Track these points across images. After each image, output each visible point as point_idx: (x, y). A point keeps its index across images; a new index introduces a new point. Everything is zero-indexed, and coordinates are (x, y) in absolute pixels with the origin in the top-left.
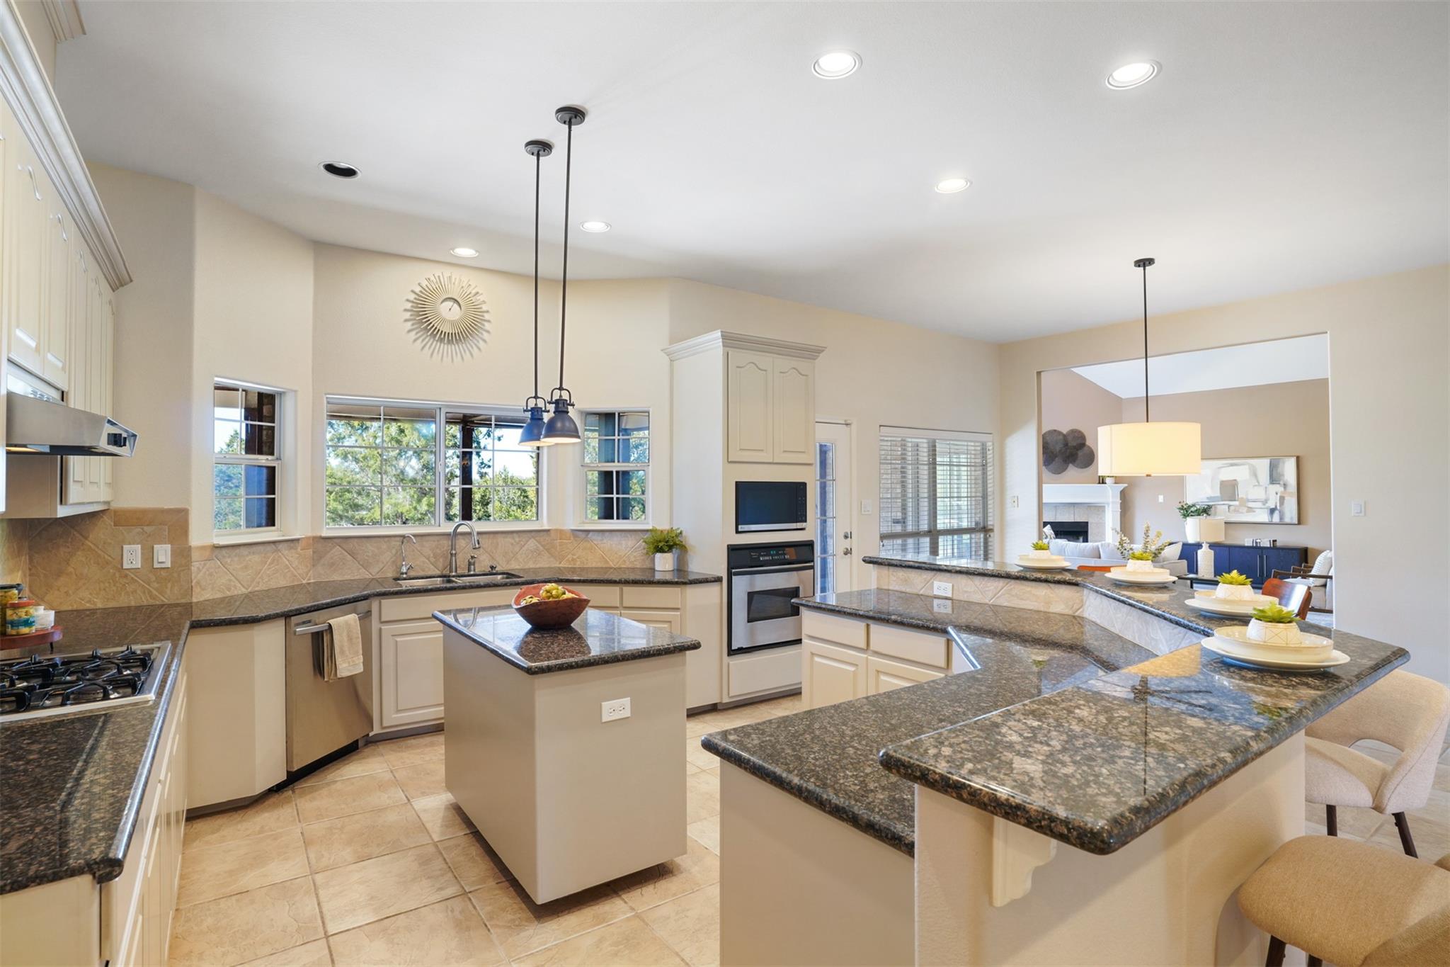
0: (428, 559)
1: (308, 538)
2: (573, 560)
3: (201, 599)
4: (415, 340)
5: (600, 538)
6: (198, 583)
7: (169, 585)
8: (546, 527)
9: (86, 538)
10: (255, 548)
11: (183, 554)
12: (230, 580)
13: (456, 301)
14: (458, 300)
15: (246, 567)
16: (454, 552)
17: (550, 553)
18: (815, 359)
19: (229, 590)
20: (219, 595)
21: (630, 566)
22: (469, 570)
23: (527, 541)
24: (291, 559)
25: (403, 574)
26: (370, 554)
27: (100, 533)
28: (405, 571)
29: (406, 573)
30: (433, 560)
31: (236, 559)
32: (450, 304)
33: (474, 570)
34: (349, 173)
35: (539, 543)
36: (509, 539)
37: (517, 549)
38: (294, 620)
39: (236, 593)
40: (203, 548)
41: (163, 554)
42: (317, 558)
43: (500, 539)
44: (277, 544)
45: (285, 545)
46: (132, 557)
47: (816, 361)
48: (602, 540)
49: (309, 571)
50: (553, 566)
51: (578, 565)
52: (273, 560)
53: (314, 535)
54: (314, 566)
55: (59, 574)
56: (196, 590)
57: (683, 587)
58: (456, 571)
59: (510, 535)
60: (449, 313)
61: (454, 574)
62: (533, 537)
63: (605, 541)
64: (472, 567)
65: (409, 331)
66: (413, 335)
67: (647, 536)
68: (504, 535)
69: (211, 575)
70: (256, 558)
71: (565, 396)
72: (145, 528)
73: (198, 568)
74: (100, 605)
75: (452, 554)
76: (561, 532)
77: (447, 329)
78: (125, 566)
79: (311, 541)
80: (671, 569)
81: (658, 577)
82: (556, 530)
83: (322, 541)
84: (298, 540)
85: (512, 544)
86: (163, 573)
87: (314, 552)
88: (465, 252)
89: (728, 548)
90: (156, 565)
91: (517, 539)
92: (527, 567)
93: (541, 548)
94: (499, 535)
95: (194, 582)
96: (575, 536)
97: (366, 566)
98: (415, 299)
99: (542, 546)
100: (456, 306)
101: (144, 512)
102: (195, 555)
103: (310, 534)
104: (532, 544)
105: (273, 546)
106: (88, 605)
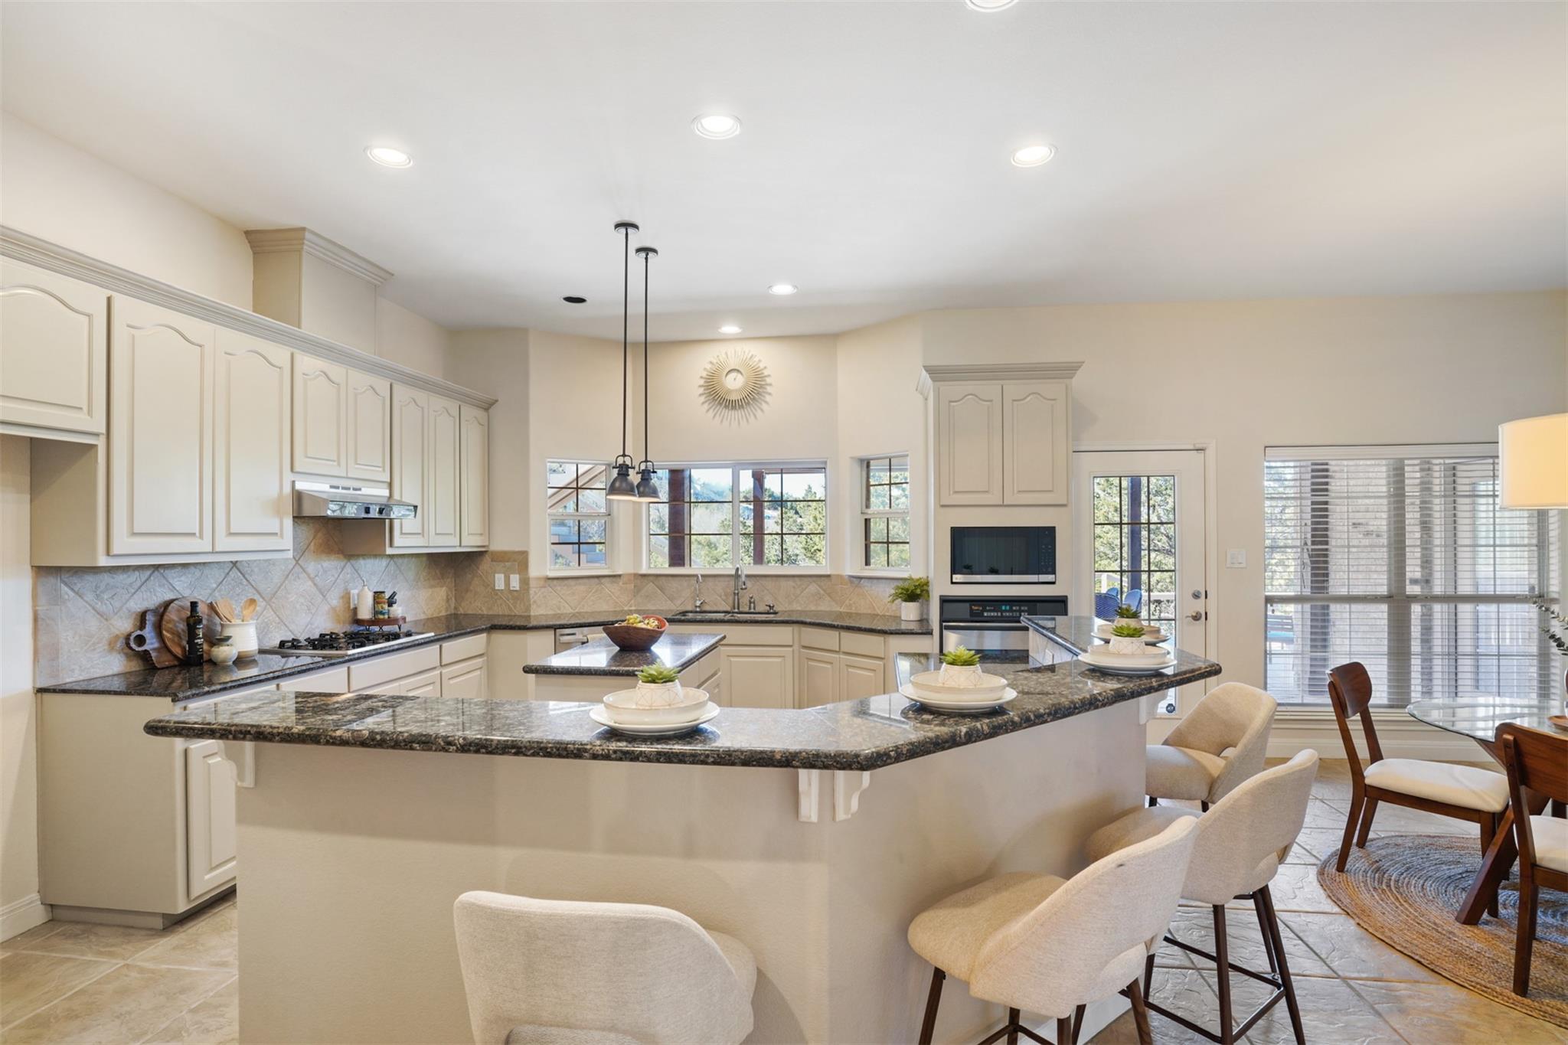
0: (720, 597)
1: (630, 574)
2: (850, 605)
3: (537, 614)
4: (708, 410)
5: (869, 585)
6: (535, 602)
7: (519, 602)
8: (829, 573)
9: (478, 568)
10: (581, 581)
11: (525, 582)
12: (560, 602)
13: (738, 371)
14: (740, 370)
15: (573, 594)
16: (736, 592)
17: (831, 597)
18: (1072, 378)
19: (559, 609)
20: (551, 612)
21: (892, 614)
22: (750, 608)
23: (808, 585)
24: (613, 590)
25: (696, 607)
26: (674, 590)
27: (485, 564)
28: (698, 605)
29: (699, 607)
30: (724, 597)
31: (565, 588)
32: (733, 375)
33: (754, 609)
34: (581, 300)
35: (819, 586)
36: (791, 583)
37: (798, 592)
38: (559, 631)
39: (565, 611)
40: (538, 579)
41: (515, 582)
42: (637, 590)
43: (783, 582)
44: (600, 579)
45: (608, 579)
46: (499, 582)
47: (1074, 379)
48: (871, 587)
49: (631, 600)
50: (834, 609)
51: (853, 610)
52: (596, 591)
53: (636, 572)
54: (634, 596)
55: (467, 591)
56: (533, 607)
57: (886, 636)
58: (738, 609)
59: (791, 579)
60: (734, 384)
61: (736, 610)
62: (814, 581)
63: (873, 588)
64: (752, 605)
65: (703, 403)
66: (706, 406)
67: (900, 584)
68: (785, 579)
69: (545, 597)
70: (582, 588)
71: (628, 461)
72: (507, 564)
73: (535, 592)
74: (485, 613)
75: (734, 593)
76: (840, 577)
77: (734, 397)
78: (497, 588)
79: (632, 579)
80: (917, 619)
81: (904, 627)
82: (838, 576)
83: (640, 577)
84: (620, 576)
85: (794, 587)
86: (515, 593)
87: (635, 586)
88: (730, 329)
89: (940, 599)
90: (512, 589)
91: (799, 583)
92: (808, 609)
93: (822, 592)
94: (782, 579)
95: (532, 601)
96: (852, 582)
97: (672, 599)
98: (708, 375)
99: (823, 590)
100: (739, 375)
101: (505, 553)
102: (532, 584)
103: (632, 571)
104: (813, 588)
105: (596, 580)
106: (480, 612)
